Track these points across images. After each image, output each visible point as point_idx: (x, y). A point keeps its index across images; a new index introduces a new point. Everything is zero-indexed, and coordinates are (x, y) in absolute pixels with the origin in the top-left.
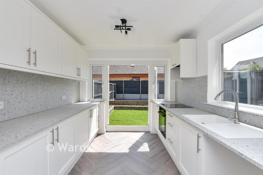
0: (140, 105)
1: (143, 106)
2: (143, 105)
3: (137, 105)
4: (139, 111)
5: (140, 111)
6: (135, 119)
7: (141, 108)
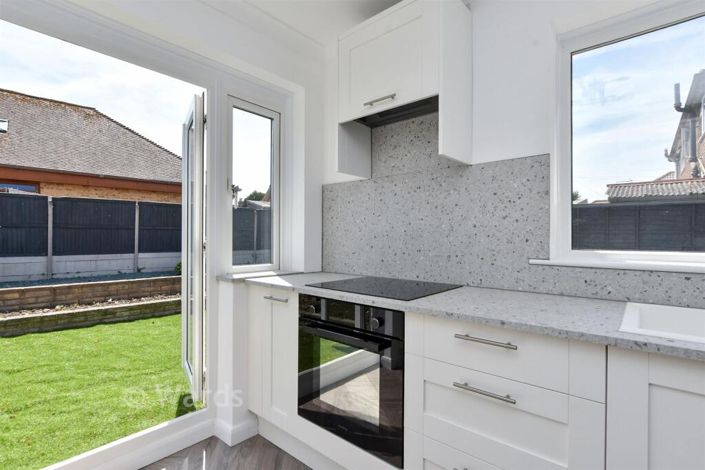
0: (68, 305)
1: (90, 308)
2: (90, 304)
3: (52, 307)
4: (71, 332)
5: (75, 331)
6: (73, 383)
7: (82, 318)
